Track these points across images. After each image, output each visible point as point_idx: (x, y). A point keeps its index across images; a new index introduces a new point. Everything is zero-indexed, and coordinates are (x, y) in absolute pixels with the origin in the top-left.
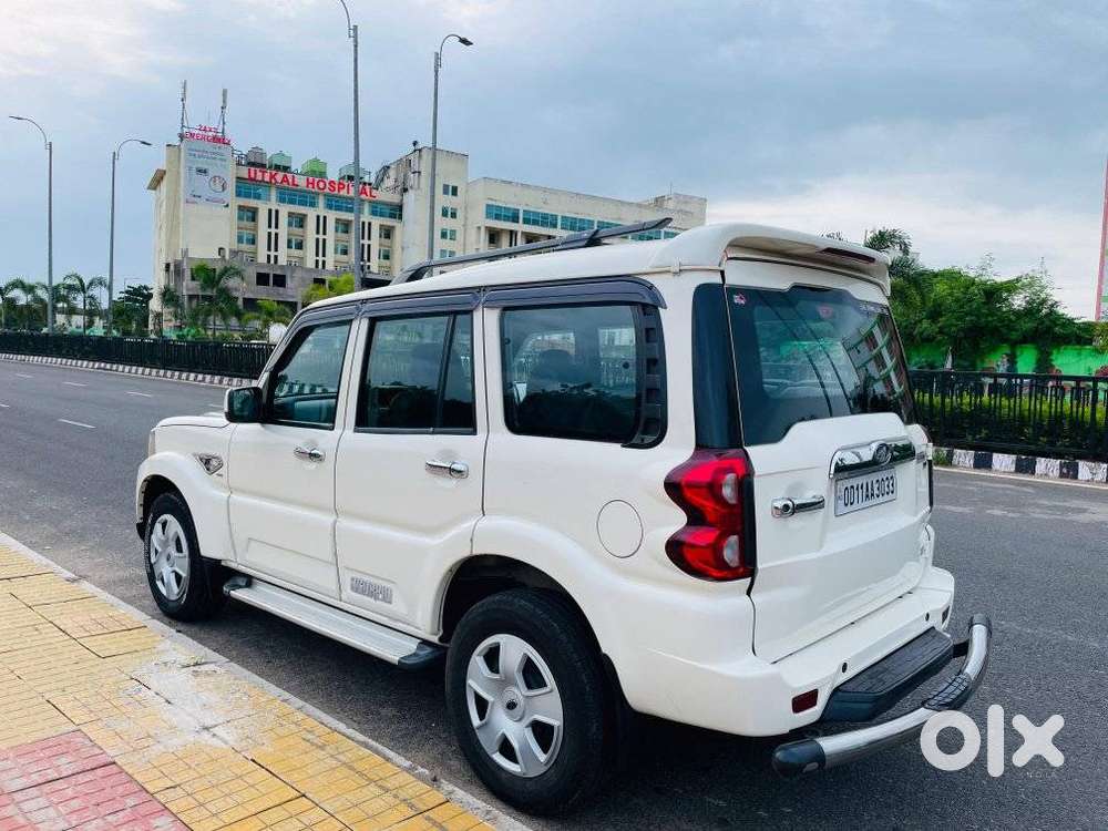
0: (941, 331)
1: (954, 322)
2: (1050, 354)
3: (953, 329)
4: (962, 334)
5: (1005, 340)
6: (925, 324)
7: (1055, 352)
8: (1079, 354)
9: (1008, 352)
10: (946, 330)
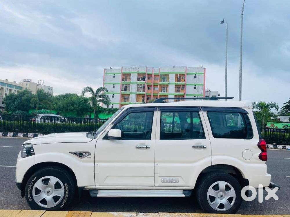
0: (74, 109)
1: (78, 107)
2: (98, 115)
3: (78, 108)
4: (79, 110)
5: (88, 111)
6: (71, 107)
7: (99, 114)
8: (104, 115)
9: (89, 114)
10: (76, 108)
